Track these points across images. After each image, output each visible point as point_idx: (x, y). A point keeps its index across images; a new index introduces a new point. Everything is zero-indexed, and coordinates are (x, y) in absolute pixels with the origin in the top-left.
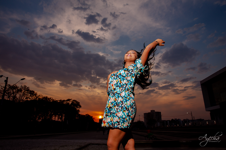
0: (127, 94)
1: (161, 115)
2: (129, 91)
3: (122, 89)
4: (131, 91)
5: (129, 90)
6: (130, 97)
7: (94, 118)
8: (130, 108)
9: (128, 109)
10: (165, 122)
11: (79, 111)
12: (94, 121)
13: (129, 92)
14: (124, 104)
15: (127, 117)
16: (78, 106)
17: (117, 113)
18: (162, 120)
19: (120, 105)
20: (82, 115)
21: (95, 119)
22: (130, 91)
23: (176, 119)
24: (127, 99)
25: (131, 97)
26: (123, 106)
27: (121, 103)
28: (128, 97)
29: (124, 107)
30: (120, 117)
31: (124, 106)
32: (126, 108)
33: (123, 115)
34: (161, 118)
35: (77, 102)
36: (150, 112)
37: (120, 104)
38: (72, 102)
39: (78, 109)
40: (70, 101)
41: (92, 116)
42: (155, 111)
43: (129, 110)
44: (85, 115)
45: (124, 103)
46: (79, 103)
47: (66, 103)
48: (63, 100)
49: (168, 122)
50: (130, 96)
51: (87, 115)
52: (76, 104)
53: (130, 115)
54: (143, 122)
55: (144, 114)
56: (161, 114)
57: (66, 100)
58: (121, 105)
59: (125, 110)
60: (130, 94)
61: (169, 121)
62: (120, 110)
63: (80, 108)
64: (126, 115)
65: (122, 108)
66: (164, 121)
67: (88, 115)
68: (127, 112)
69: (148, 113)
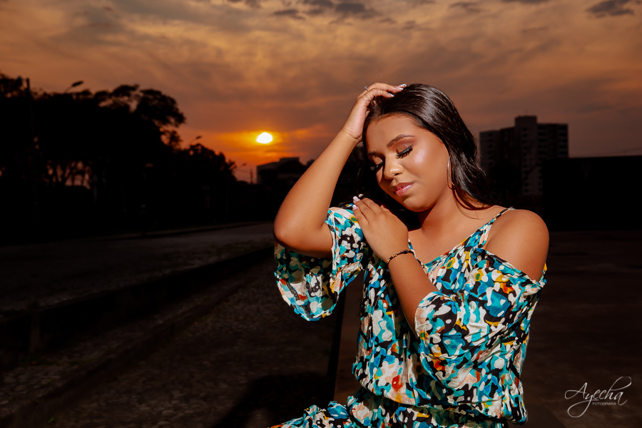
7: (232, 163)
16: (170, 117)
38: (143, 99)
40: (129, 95)
41: (221, 154)
46: (173, 101)
47: (112, 105)
48: (99, 93)
52: (160, 108)
57: (111, 91)
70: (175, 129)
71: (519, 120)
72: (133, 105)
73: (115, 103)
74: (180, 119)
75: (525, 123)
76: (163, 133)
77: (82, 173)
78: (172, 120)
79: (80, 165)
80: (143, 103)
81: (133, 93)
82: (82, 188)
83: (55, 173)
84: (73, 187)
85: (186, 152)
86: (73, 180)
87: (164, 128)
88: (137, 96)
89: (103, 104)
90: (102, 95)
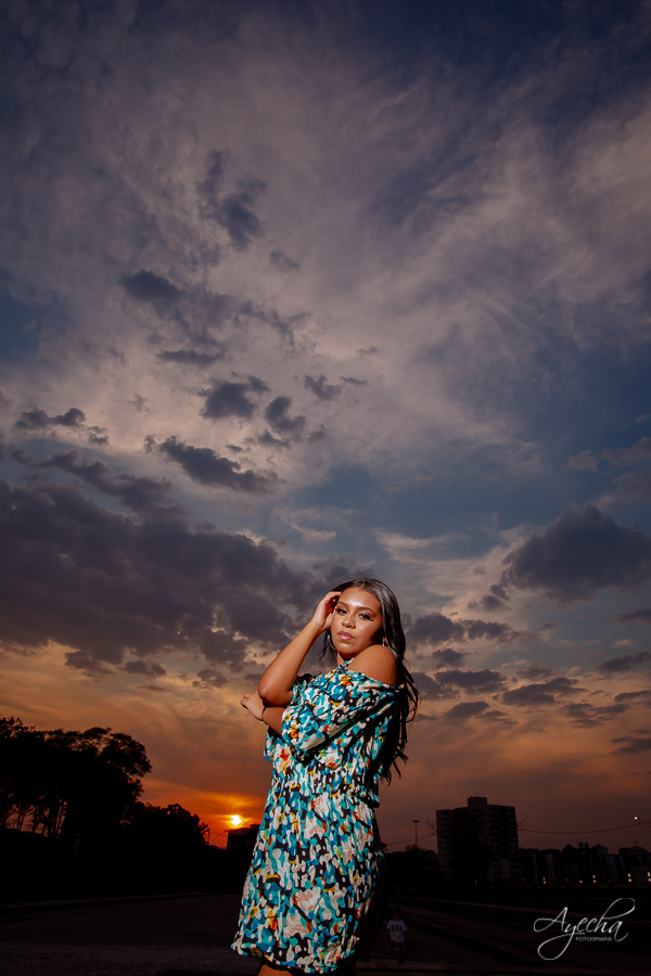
0: (339, 809)
1: (515, 823)
2: (348, 792)
3: (318, 776)
4: (359, 792)
5: (348, 787)
6: (352, 824)
7: (206, 826)
8: (354, 873)
9: (344, 880)
10: (534, 856)
11: (137, 787)
12: (204, 840)
13: (349, 798)
14: (331, 855)
15: (341, 916)
16: (136, 765)
17: (297, 894)
18: (520, 846)
19: (313, 857)
20: (151, 807)
21: (208, 830)
22: (353, 794)
23: (587, 844)
24: (341, 833)
25: (358, 820)
26: (324, 863)
27: (318, 848)
28: (346, 822)
29: (329, 868)
30: (311, 914)
31: (330, 862)
32: (338, 876)
33: (324, 906)
34: (516, 835)
35: (133, 744)
36: (466, 805)
37: (314, 848)
38: (112, 742)
39: (134, 778)
40: (99, 738)
41: (196, 816)
42: (489, 802)
43: (348, 884)
44: (165, 810)
45: (328, 846)
46: (142, 748)
47: (80, 747)
48: (70, 734)
49: (550, 857)
50: (355, 813)
51: (172, 811)
52: (128, 754)
53: (351, 906)
54: (431, 852)
55: (439, 813)
56: (514, 817)
57: (82, 732)
58: (318, 857)
59: (333, 884)
60: (355, 804)
61: (554, 852)
62: (309, 878)
63: (142, 776)
64: (335, 906)
65: (321, 872)
66: (530, 851)
67: (180, 807)
68: (340, 893)
69: (457, 810)
70: (139, 778)
71: (471, 800)
72: (101, 748)
73: (83, 746)
74: (146, 767)
75: (477, 803)
78: (139, 768)
80: (111, 746)
81: (104, 736)
88: (107, 739)
89: (71, 745)
90: (73, 735)
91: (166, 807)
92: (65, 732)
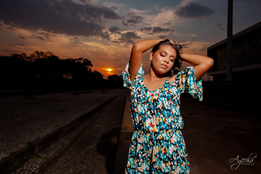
7: (103, 75)
26: (179, 158)
33: (181, 170)
35: (89, 61)
38: (84, 61)
41: (100, 73)
46: (91, 62)
51: (95, 72)
52: (88, 63)
57: (77, 59)
67: (97, 71)
70: (91, 68)
72: (82, 62)
73: (78, 61)
74: (92, 65)
76: (88, 68)
77: (70, 76)
78: (90, 66)
79: (70, 74)
80: (84, 62)
81: (82, 60)
82: (70, 79)
83: (64, 76)
84: (68, 79)
85: (93, 72)
86: (68, 77)
87: (88, 67)
88: (83, 60)
89: (76, 62)
90: (76, 60)
91: (93, 71)
92: (74, 59)
